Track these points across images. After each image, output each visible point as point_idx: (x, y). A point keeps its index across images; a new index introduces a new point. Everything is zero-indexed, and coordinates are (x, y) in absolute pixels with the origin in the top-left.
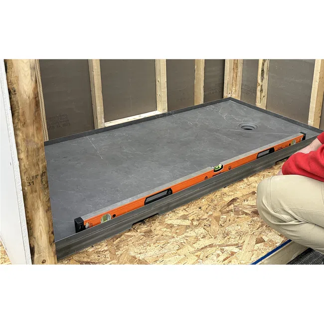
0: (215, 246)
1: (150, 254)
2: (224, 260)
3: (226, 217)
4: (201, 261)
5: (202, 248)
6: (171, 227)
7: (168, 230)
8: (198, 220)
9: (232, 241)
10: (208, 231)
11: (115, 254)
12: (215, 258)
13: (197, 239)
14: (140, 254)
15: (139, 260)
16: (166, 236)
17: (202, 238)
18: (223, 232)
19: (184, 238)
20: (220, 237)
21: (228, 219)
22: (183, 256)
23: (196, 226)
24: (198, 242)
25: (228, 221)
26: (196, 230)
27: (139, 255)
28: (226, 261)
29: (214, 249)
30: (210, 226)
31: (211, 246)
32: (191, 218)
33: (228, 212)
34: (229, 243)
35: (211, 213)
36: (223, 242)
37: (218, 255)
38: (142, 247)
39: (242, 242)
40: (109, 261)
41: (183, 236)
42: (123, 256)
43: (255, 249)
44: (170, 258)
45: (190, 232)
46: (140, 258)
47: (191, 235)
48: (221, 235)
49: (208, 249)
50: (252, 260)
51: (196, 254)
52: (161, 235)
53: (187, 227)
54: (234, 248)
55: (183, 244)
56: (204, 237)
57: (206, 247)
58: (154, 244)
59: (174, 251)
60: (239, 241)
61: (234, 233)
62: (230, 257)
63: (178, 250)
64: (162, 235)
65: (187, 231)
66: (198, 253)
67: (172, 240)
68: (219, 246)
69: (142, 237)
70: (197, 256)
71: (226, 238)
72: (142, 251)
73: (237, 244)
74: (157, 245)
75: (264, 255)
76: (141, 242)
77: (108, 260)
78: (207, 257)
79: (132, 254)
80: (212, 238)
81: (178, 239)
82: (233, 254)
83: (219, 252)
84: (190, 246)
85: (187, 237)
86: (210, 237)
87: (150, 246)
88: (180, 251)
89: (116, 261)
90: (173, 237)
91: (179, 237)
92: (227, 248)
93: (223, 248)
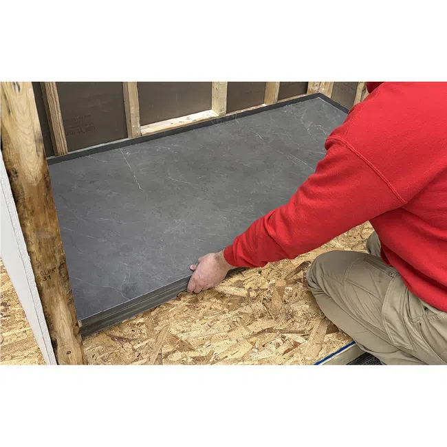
0: (275, 331)
1: (193, 334)
2: (285, 353)
3: (292, 289)
4: (256, 351)
5: (259, 333)
6: (222, 297)
7: (218, 301)
8: (256, 291)
9: (298, 326)
10: (268, 309)
11: (153, 330)
12: (274, 348)
13: (253, 318)
14: (183, 332)
15: (182, 341)
16: (216, 309)
17: (260, 317)
18: (287, 312)
19: (237, 315)
20: (282, 318)
21: (294, 293)
22: (234, 342)
23: (254, 299)
24: (255, 323)
25: (294, 296)
26: (254, 305)
27: (182, 335)
28: (287, 355)
29: (273, 335)
30: (271, 300)
31: (270, 330)
32: (247, 286)
33: (295, 282)
34: (293, 329)
35: (274, 281)
36: (285, 326)
37: (278, 345)
38: (186, 322)
39: (309, 328)
40: (146, 339)
41: (237, 311)
42: (163, 333)
43: (325, 341)
44: (219, 343)
45: (244, 308)
46: (183, 339)
47: (247, 312)
48: (284, 316)
49: (267, 334)
50: (320, 356)
51: (251, 340)
52: (209, 308)
53: (242, 299)
54: (300, 337)
55: (236, 323)
56: (262, 316)
57: (264, 331)
58: (200, 320)
59: (225, 333)
60: (306, 327)
61: (300, 314)
62: (292, 349)
63: (229, 331)
64: (211, 308)
65: (242, 304)
66: (253, 339)
67: (223, 317)
68: (280, 331)
69: (187, 308)
70: (252, 343)
71: (290, 321)
72: (185, 329)
73: (302, 332)
74: (203, 321)
75: (335, 351)
76: (185, 315)
77: (145, 337)
78: (264, 346)
79: (174, 332)
80: (272, 319)
81: (230, 316)
82: (296, 344)
83: (279, 340)
84: (243, 328)
85: (241, 313)
86: (269, 317)
87: (195, 322)
88: (230, 334)
89: (154, 340)
90: (224, 313)
91: (230, 313)
92: (289, 336)
93: (285, 335)
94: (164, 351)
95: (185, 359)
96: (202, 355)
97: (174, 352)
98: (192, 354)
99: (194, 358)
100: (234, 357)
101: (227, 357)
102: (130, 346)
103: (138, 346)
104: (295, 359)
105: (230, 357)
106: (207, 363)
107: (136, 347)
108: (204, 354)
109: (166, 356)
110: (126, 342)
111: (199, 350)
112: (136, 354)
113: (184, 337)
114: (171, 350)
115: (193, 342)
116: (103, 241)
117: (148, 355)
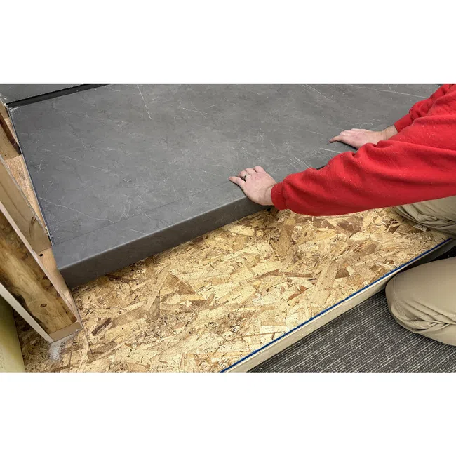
0: (281, 274)
1: (194, 275)
2: (290, 299)
3: (301, 228)
4: (259, 295)
5: (263, 275)
6: (228, 236)
7: (224, 240)
8: (264, 230)
9: (305, 270)
10: (274, 249)
11: (153, 270)
12: (278, 293)
13: (258, 259)
14: (184, 273)
15: (182, 283)
16: (220, 249)
17: (266, 258)
18: (295, 253)
19: (242, 255)
20: (289, 260)
21: (304, 233)
22: (237, 285)
23: (260, 238)
24: (259, 265)
26: (259, 245)
27: (182, 276)
28: (292, 301)
29: (279, 278)
30: (278, 240)
31: (275, 273)
32: (255, 226)
33: (304, 221)
34: (300, 272)
35: (282, 220)
36: (292, 268)
37: (283, 290)
38: (188, 263)
39: (317, 271)
40: (145, 280)
41: (242, 252)
42: (163, 273)
43: (334, 286)
44: (221, 286)
45: (250, 247)
46: (184, 281)
47: (251, 252)
48: (292, 258)
49: (271, 277)
50: (327, 303)
51: (254, 284)
52: (213, 247)
53: (248, 239)
54: (306, 281)
55: (240, 264)
56: (268, 257)
57: (269, 273)
58: (203, 260)
59: (227, 276)
60: (314, 271)
61: (308, 255)
62: (297, 295)
63: (231, 274)
64: (215, 248)
65: (248, 244)
66: (257, 283)
67: (227, 257)
68: (287, 274)
69: (191, 247)
70: (255, 286)
71: (297, 263)
72: (187, 270)
73: (309, 276)
74: (206, 262)
76: (187, 254)
77: (144, 277)
78: (267, 291)
79: (174, 272)
80: (278, 260)
81: (234, 256)
82: (303, 289)
83: (285, 285)
84: (247, 270)
85: (246, 254)
86: (276, 258)
87: (198, 263)
88: (234, 276)
89: (153, 282)
90: (229, 253)
91: (235, 253)
92: (295, 279)
93: (291, 278)
94: (163, 293)
95: (183, 303)
96: (202, 299)
97: (173, 294)
98: (192, 297)
99: (193, 302)
100: (234, 302)
101: (228, 301)
102: (128, 287)
103: (136, 287)
104: (301, 306)
105: (231, 302)
106: (206, 308)
107: (133, 289)
108: (204, 298)
109: (164, 299)
110: (125, 282)
111: (199, 293)
112: (134, 296)
113: (184, 278)
114: (170, 291)
115: (195, 284)
116: (107, 171)
117: (145, 298)
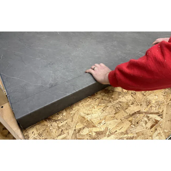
0: (142, 113)
1: (95, 115)
4: (134, 126)
5: (133, 114)
9: (154, 110)
10: (135, 99)
11: (70, 113)
12: (144, 125)
13: (128, 105)
14: (88, 114)
15: (88, 121)
16: (105, 100)
17: (132, 104)
18: (146, 101)
19: (118, 103)
20: (144, 104)
22: (119, 121)
23: (126, 93)
24: (129, 108)
26: (126, 97)
27: (87, 116)
28: (153, 129)
29: (142, 115)
30: (135, 94)
31: (139, 112)
34: (152, 111)
36: (147, 109)
37: (146, 123)
38: (89, 108)
39: (161, 111)
40: (66, 120)
41: (117, 101)
42: (76, 115)
44: (110, 122)
45: (122, 98)
46: (88, 120)
47: (123, 101)
48: (145, 104)
49: (138, 115)
52: (101, 99)
53: (120, 93)
54: (157, 116)
55: (118, 108)
57: (135, 113)
58: (97, 106)
59: (113, 115)
60: (159, 110)
61: (154, 102)
62: (155, 125)
63: (115, 114)
65: (120, 96)
66: (130, 119)
67: (110, 104)
68: (145, 113)
69: (89, 99)
70: (130, 121)
71: (149, 106)
72: (89, 112)
73: (158, 113)
74: (99, 107)
77: (65, 118)
78: (137, 123)
79: (82, 114)
80: (139, 105)
81: (114, 104)
82: (157, 122)
83: (146, 119)
84: (123, 112)
85: (120, 102)
86: (137, 104)
87: (94, 108)
88: (116, 115)
89: (71, 121)
90: (111, 102)
91: (114, 102)
92: (151, 116)
93: (149, 115)
94: (78, 127)
95: (91, 133)
96: (101, 130)
97: (84, 128)
98: (95, 130)
99: (96, 132)
100: (120, 131)
101: (116, 131)
102: (56, 124)
103: (61, 124)
104: (159, 132)
105: (118, 131)
106: (105, 136)
107: (60, 125)
108: (102, 129)
109: (79, 131)
110: (54, 122)
111: (98, 126)
112: (60, 130)
113: (88, 118)
114: (81, 126)
115: (95, 121)
117: (67, 131)
